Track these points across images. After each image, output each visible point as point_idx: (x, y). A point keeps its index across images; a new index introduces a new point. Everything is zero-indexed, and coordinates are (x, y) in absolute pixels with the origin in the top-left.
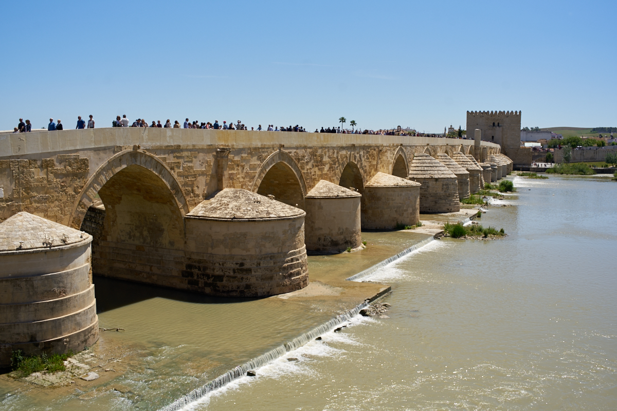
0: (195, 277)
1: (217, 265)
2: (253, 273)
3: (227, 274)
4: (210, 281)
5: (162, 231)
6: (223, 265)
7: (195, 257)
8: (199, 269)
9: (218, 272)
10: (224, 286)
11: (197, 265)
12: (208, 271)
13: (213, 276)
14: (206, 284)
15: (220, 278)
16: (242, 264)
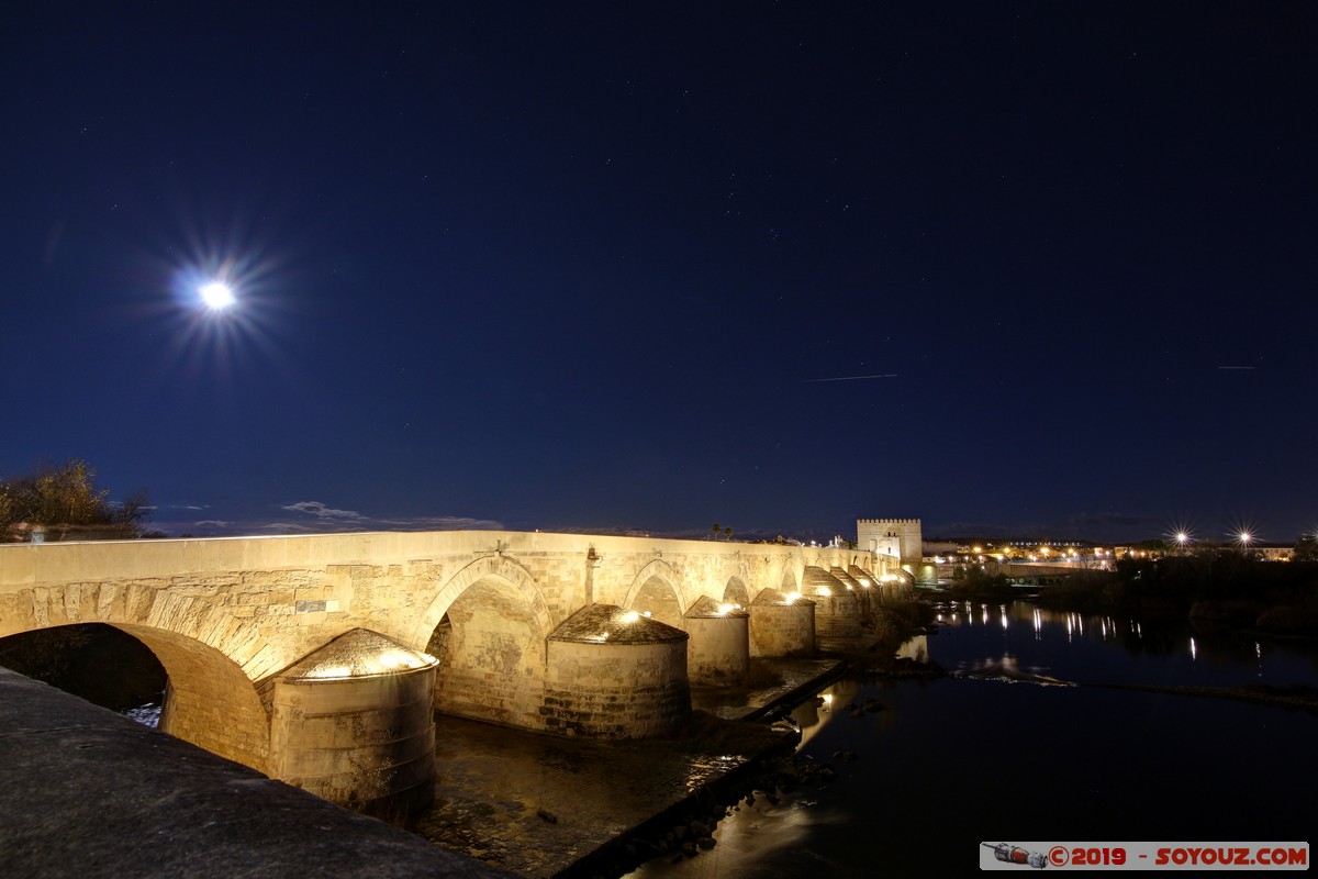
0: (556, 715)
1: (583, 699)
2: (627, 711)
3: (595, 711)
4: (574, 720)
5: (518, 655)
6: (590, 699)
7: (557, 689)
8: (561, 704)
9: (583, 709)
10: (590, 727)
11: (558, 698)
12: (573, 708)
13: (577, 713)
14: (569, 724)
15: (586, 716)
16: (613, 699)
